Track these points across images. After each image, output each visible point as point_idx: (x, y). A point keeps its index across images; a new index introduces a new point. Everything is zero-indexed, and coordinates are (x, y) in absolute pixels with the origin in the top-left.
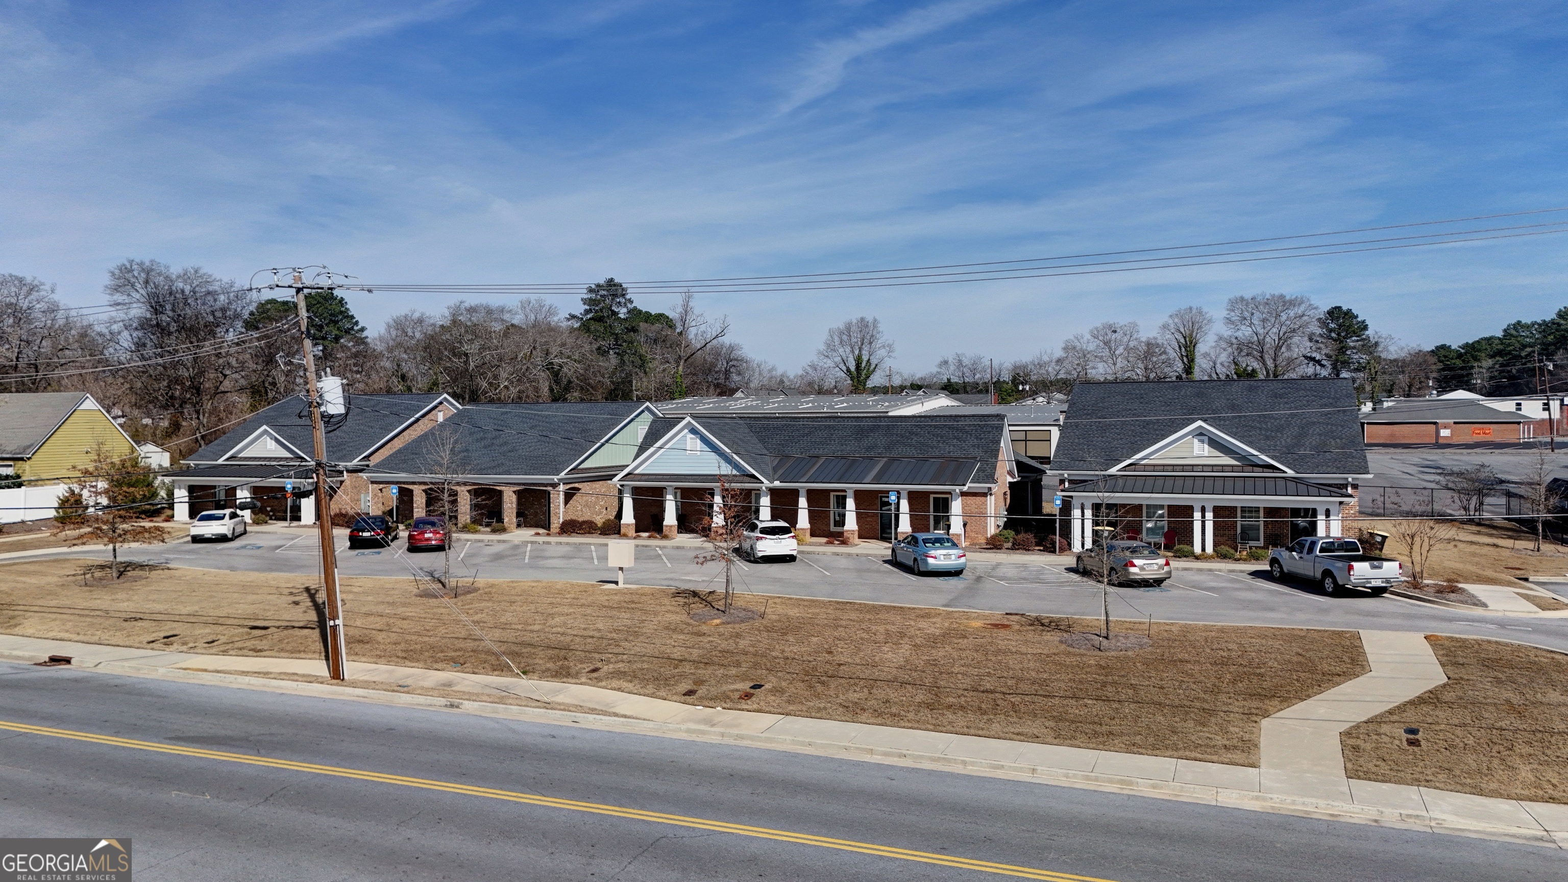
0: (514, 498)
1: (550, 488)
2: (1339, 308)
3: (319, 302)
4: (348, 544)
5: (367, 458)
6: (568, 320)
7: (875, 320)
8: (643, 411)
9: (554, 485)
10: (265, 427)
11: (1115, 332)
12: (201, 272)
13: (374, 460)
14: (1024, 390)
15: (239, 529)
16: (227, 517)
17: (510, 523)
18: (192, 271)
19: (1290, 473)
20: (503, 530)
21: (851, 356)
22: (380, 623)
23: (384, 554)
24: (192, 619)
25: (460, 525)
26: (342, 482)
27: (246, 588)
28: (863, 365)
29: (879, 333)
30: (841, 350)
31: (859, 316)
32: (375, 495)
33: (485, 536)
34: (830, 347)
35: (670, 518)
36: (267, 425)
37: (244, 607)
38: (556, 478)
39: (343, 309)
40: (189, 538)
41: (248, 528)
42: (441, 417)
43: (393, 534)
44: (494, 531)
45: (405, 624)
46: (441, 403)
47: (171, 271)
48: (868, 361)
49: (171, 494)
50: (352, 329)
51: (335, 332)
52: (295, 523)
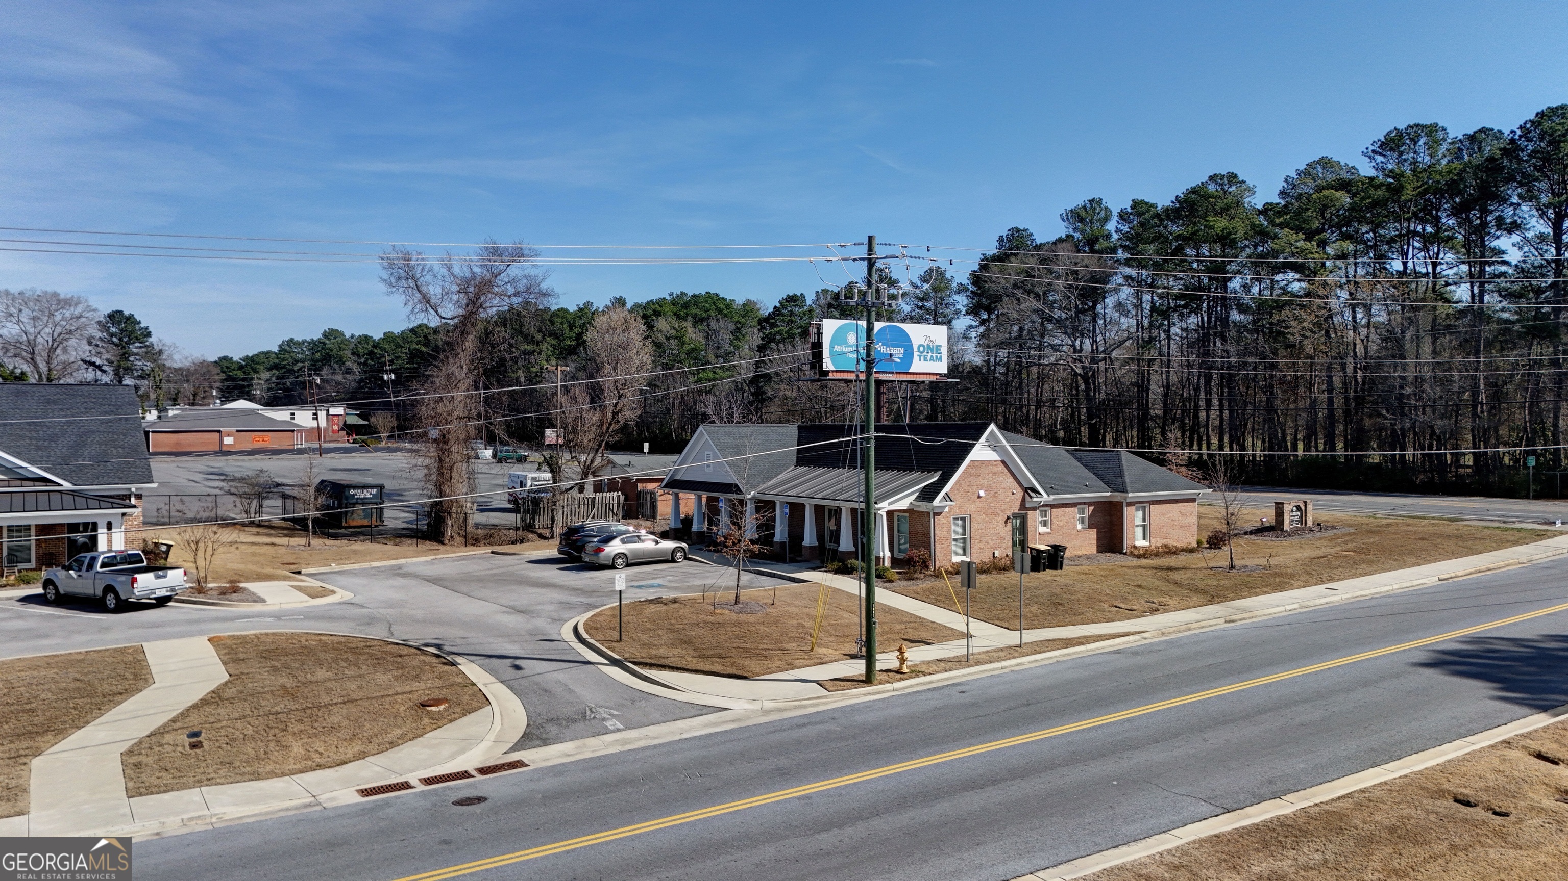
2: (121, 312)
19: (67, 485)
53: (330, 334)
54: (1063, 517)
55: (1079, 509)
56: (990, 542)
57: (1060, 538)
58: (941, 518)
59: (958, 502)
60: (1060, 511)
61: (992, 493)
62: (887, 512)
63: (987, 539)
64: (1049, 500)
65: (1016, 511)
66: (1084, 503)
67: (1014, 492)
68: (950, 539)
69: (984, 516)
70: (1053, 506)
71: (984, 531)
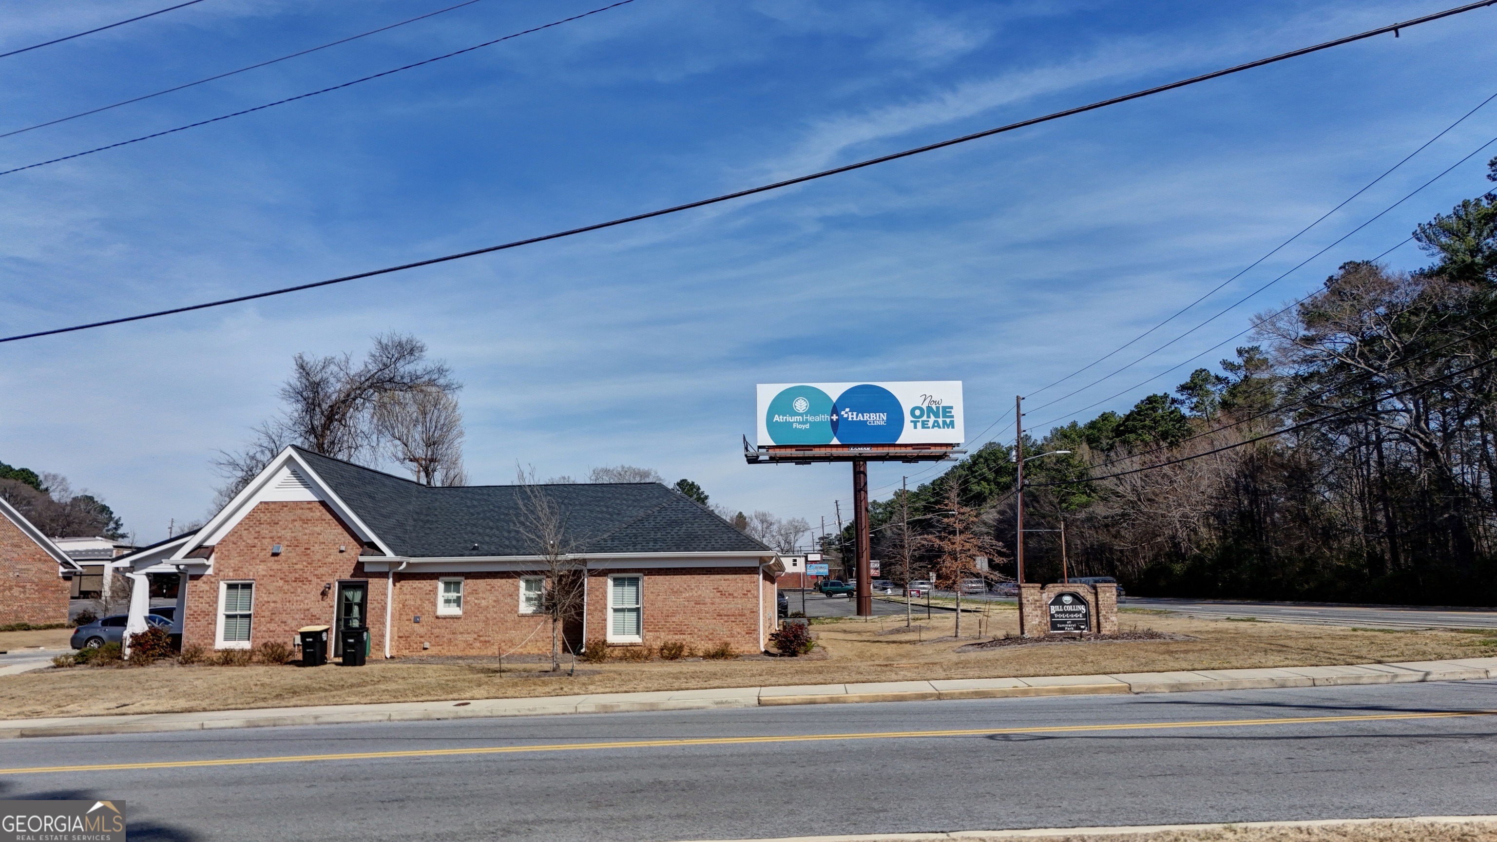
54: (488, 594)
55: (527, 581)
56: (289, 622)
57: (481, 625)
58: (199, 583)
59: (234, 561)
60: (481, 583)
61: (300, 550)
62: (148, 575)
63: (284, 617)
64: (405, 562)
65: (347, 577)
66: (534, 573)
67: (343, 548)
68: (216, 615)
69: (281, 583)
70: (469, 576)
71: (279, 605)
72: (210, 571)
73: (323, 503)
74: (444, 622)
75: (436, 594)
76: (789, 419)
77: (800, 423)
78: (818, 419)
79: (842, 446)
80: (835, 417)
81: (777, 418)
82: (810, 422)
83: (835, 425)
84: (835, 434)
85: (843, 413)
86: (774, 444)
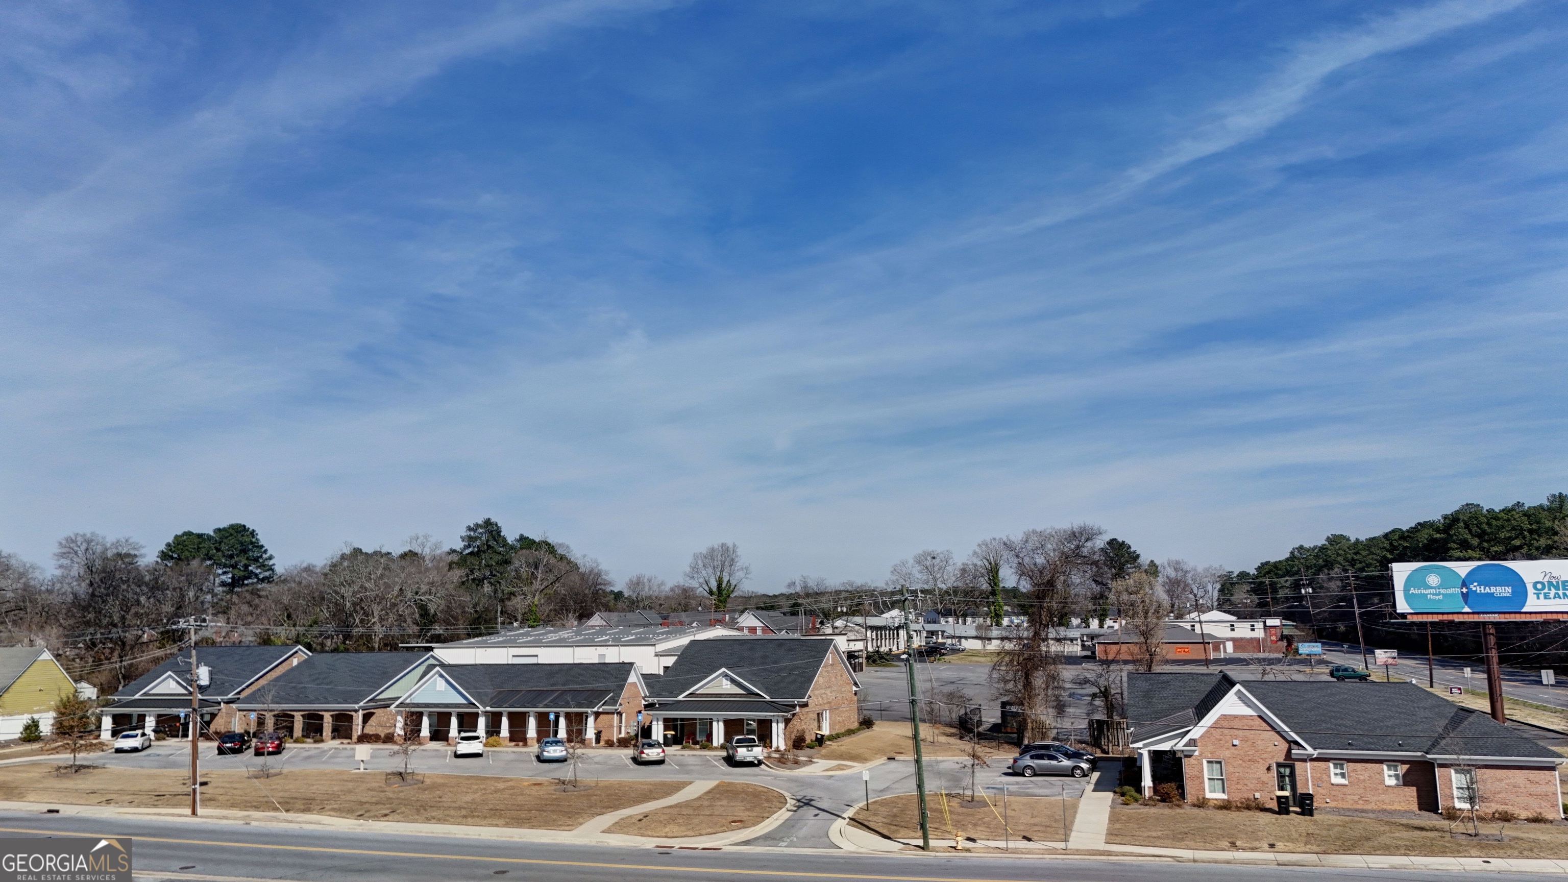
0: (330, 720)
1: (353, 713)
2: (1115, 540)
3: (231, 535)
4: (217, 752)
5: (239, 693)
6: (449, 554)
7: (734, 546)
8: (428, 658)
9: (356, 711)
10: (169, 673)
11: (934, 558)
12: (131, 541)
13: (242, 696)
14: (842, 611)
15: (147, 744)
16: (139, 735)
17: (327, 736)
18: (124, 541)
19: (768, 698)
20: (322, 741)
21: (713, 576)
22: (222, 791)
23: (239, 757)
24: (121, 792)
25: (294, 738)
26: (220, 710)
27: (150, 777)
28: (724, 585)
29: (737, 556)
30: (704, 572)
31: (720, 542)
32: (240, 719)
33: (309, 745)
34: (695, 569)
35: (425, 732)
36: (171, 671)
37: (148, 785)
38: (356, 706)
39: (254, 540)
40: (113, 750)
41: (152, 743)
42: (295, 662)
43: (248, 744)
44: (315, 742)
45: (234, 792)
46: (296, 652)
47: (107, 540)
48: (729, 581)
49: (99, 721)
50: (261, 556)
51: (244, 561)
52: (185, 739)
53: (1334, 540)
54: (1364, 772)
55: (1387, 765)
56: (1249, 784)
57: (1362, 791)
58: (1191, 759)
59: (1211, 748)
60: (1359, 766)
61: (1249, 743)
62: (1149, 751)
63: (1246, 782)
64: (1315, 753)
65: (1281, 760)
66: (1394, 761)
67: (1276, 743)
68: (1203, 778)
69: (1241, 762)
70: (1349, 761)
71: (1241, 775)
72: (1196, 753)
73: (1260, 717)
74: (1337, 788)
75: (1329, 770)
76: (1423, 591)
77: (1433, 594)
78: (1449, 591)
79: (1473, 613)
80: (1465, 590)
81: (1412, 591)
82: (1443, 594)
83: (1465, 596)
84: (1466, 603)
85: (1471, 586)
86: (1412, 611)
